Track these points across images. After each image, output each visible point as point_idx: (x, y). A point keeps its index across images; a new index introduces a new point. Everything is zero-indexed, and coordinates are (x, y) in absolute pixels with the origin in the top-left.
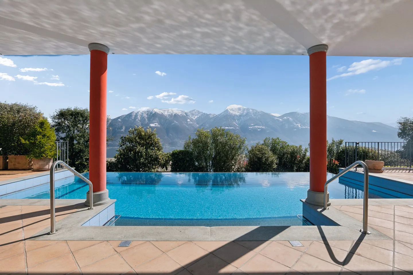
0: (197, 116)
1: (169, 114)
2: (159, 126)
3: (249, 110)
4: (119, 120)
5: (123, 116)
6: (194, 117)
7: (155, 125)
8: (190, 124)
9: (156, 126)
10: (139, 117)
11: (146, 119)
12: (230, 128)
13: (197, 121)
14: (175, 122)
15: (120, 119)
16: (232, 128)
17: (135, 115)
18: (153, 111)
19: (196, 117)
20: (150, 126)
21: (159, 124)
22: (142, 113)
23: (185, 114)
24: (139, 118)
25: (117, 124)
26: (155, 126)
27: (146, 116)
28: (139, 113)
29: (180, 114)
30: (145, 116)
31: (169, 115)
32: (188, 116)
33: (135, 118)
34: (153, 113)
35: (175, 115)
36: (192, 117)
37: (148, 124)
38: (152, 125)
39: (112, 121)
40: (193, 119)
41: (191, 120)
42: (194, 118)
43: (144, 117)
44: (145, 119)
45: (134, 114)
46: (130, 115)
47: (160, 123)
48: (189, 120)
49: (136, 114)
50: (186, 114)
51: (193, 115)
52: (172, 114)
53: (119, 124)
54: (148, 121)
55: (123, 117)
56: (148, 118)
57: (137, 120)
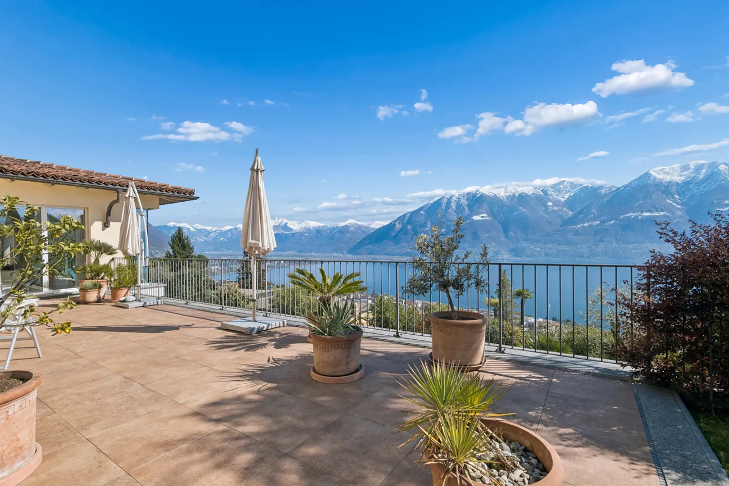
0: (568, 194)
1: (508, 194)
2: (490, 218)
3: (717, 167)
4: (422, 212)
5: (427, 205)
6: (563, 197)
7: (482, 217)
8: (553, 211)
9: (484, 218)
10: (453, 205)
11: (466, 208)
12: (657, 214)
13: (570, 203)
14: (521, 209)
15: (423, 210)
16: (662, 213)
17: (447, 202)
18: (478, 192)
19: (567, 196)
20: (473, 219)
21: (489, 216)
22: (459, 198)
23: (541, 193)
24: (454, 207)
25: (419, 220)
26: (481, 219)
27: (466, 202)
28: (454, 198)
29: (532, 192)
30: (464, 201)
31: (508, 197)
32: (548, 195)
33: (446, 207)
34: (478, 196)
35: (519, 195)
36: (558, 198)
37: (469, 217)
38: (476, 218)
39: (410, 216)
40: (560, 201)
41: (556, 203)
42: (562, 199)
43: (462, 204)
44: (464, 209)
45: (445, 201)
46: (438, 203)
47: (491, 214)
48: (550, 204)
49: (449, 199)
50: (543, 193)
51: (559, 191)
52: (514, 194)
53: (421, 220)
54: (469, 210)
55: (427, 207)
56: (468, 205)
57: (450, 210)
